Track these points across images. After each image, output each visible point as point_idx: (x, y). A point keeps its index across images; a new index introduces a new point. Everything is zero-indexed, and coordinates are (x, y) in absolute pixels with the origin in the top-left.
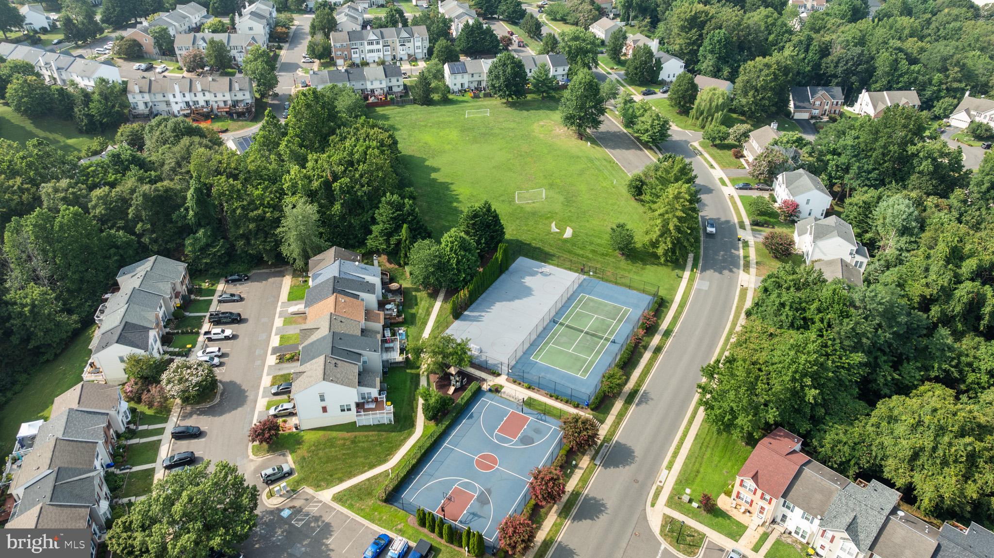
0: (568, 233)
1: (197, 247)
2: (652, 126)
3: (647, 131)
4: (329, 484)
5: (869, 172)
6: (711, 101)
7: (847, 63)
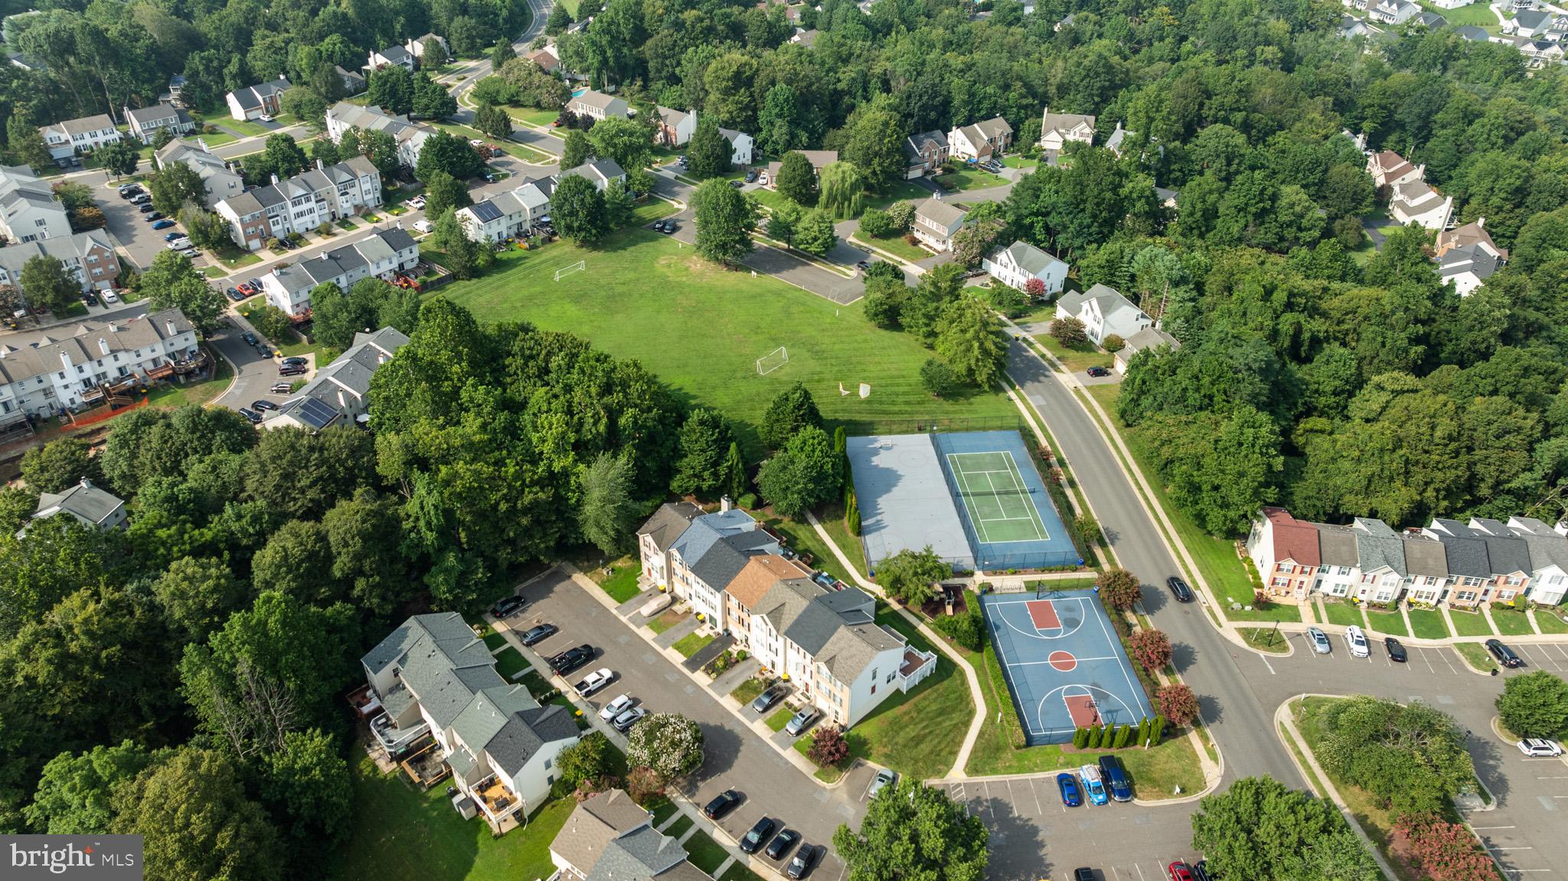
0: (864, 391)
1: (453, 581)
3: (815, 239)
4: (949, 765)
5: (1089, 227)
6: (843, 179)
7: (921, 96)
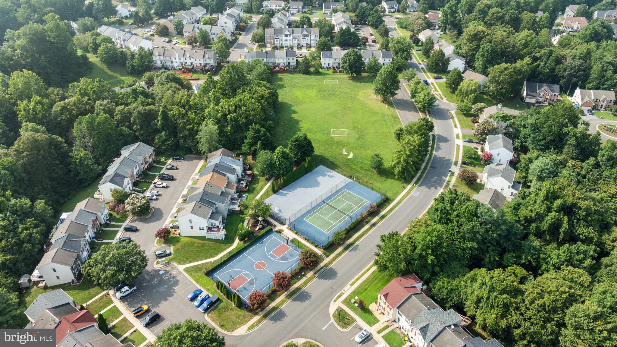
0: (351, 156)
1: (161, 140)
2: (423, 99)
4: (184, 262)
6: (468, 86)
